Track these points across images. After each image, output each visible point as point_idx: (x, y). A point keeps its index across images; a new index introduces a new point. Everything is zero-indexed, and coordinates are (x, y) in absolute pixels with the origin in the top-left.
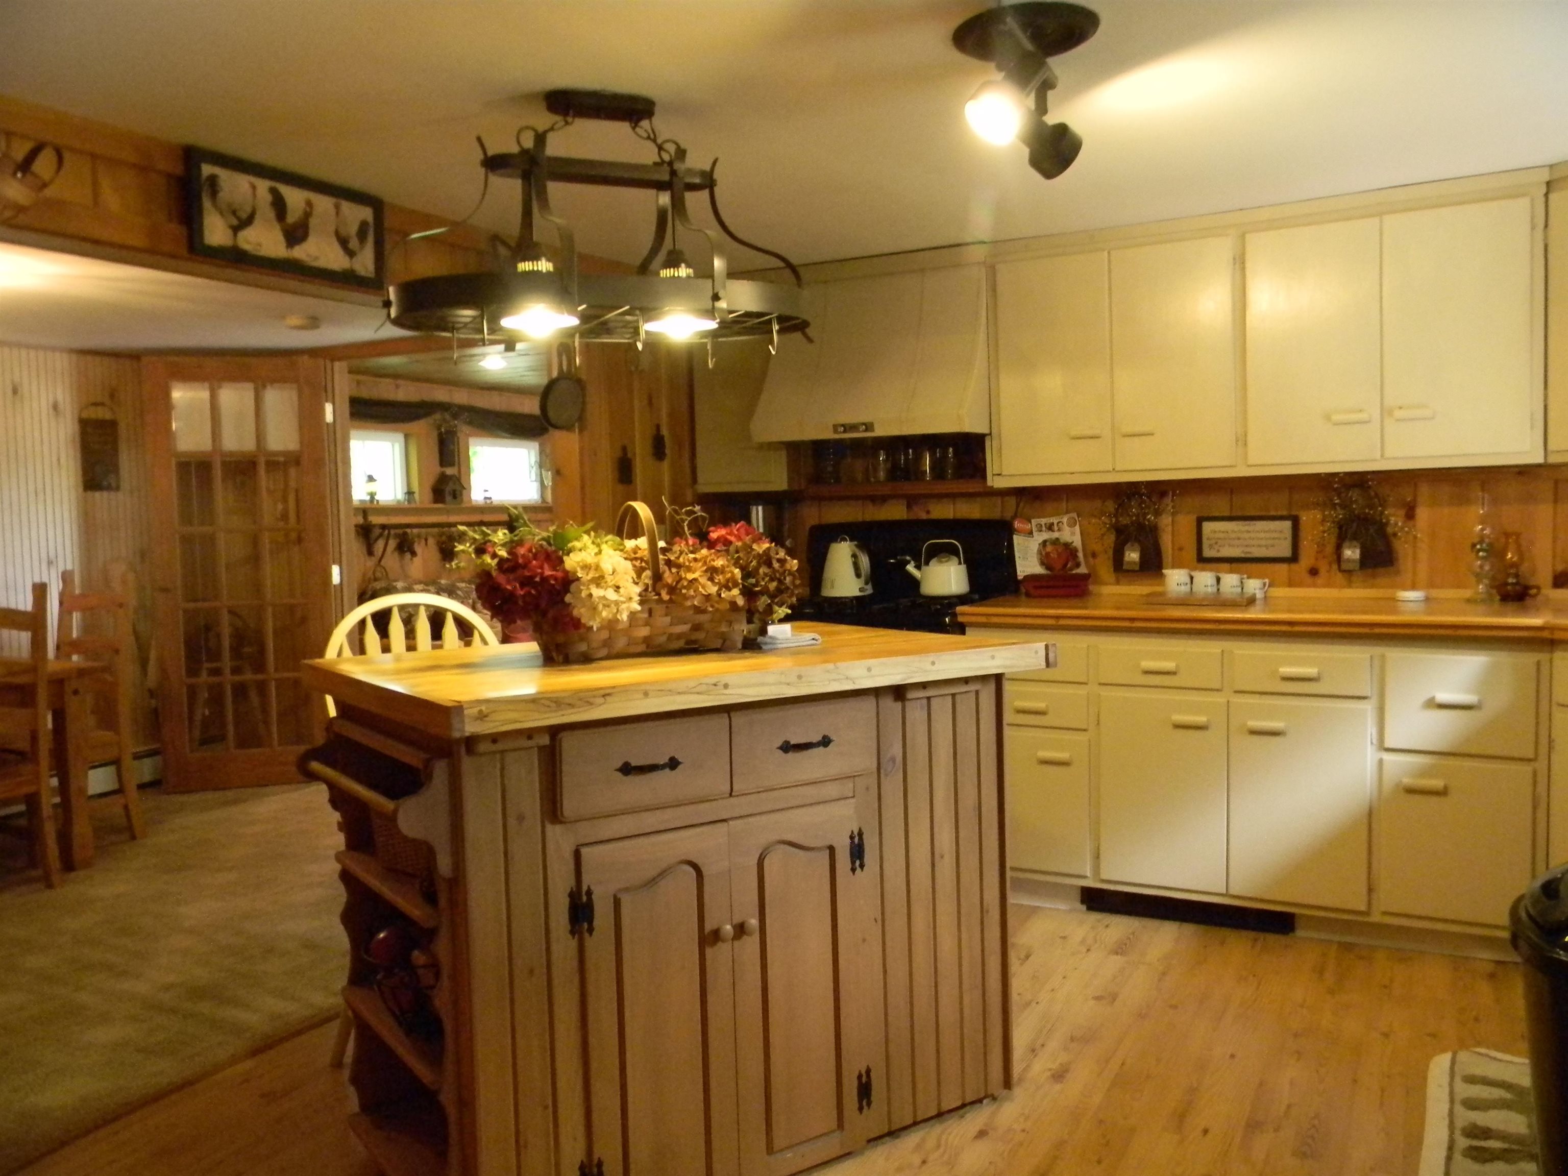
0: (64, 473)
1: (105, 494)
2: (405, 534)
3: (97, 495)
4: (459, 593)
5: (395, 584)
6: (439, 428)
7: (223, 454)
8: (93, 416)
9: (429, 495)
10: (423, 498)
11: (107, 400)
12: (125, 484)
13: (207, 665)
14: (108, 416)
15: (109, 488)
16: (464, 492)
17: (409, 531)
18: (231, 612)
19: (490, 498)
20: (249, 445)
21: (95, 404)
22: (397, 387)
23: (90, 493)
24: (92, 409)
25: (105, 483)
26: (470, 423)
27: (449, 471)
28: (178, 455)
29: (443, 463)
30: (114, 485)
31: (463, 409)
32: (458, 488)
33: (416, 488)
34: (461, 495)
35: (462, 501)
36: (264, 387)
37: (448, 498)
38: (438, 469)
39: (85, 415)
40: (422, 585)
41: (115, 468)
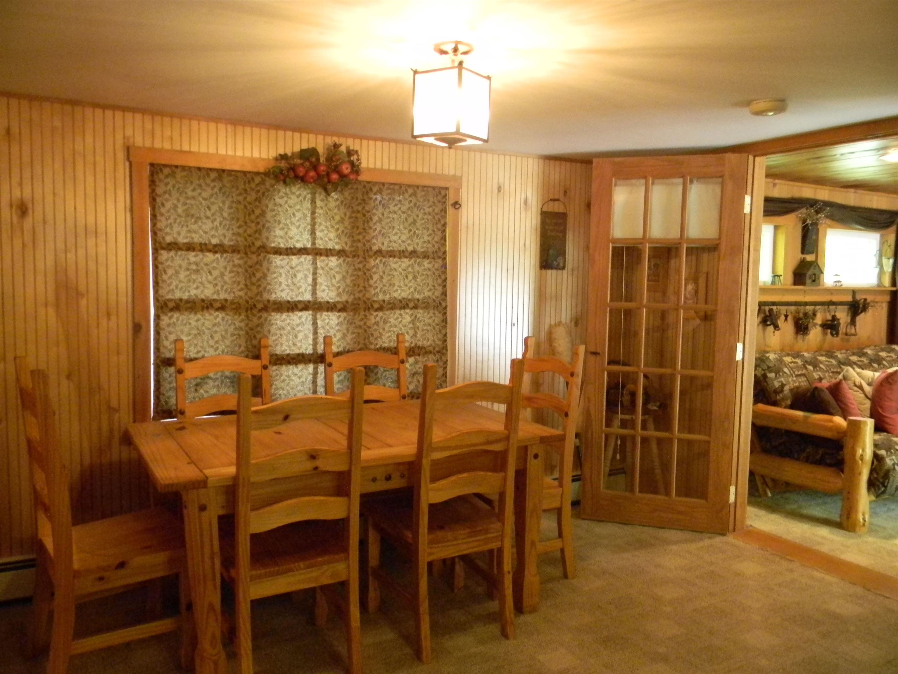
0: (528, 253)
1: (554, 272)
2: (771, 310)
3: (549, 272)
4: (821, 366)
5: (767, 355)
6: (804, 221)
7: (651, 241)
8: (550, 210)
9: (790, 278)
10: (787, 279)
11: (562, 198)
12: (569, 264)
13: (620, 416)
14: (561, 210)
15: (557, 268)
16: (822, 275)
17: (774, 308)
18: (645, 376)
19: (839, 282)
20: (674, 234)
21: (554, 200)
22: (775, 185)
23: (544, 271)
24: (551, 203)
25: (555, 263)
26: (831, 217)
27: (810, 258)
28: (614, 241)
29: (803, 251)
30: (561, 265)
31: (827, 204)
32: (817, 273)
33: (780, 270)
34: (819, 278)
35: (819, 284)
36: (691, 182)
37: (808, 281)
38: (800, 256)
39: (545, 209)
40: (790, 358)
41: (562, 253)
